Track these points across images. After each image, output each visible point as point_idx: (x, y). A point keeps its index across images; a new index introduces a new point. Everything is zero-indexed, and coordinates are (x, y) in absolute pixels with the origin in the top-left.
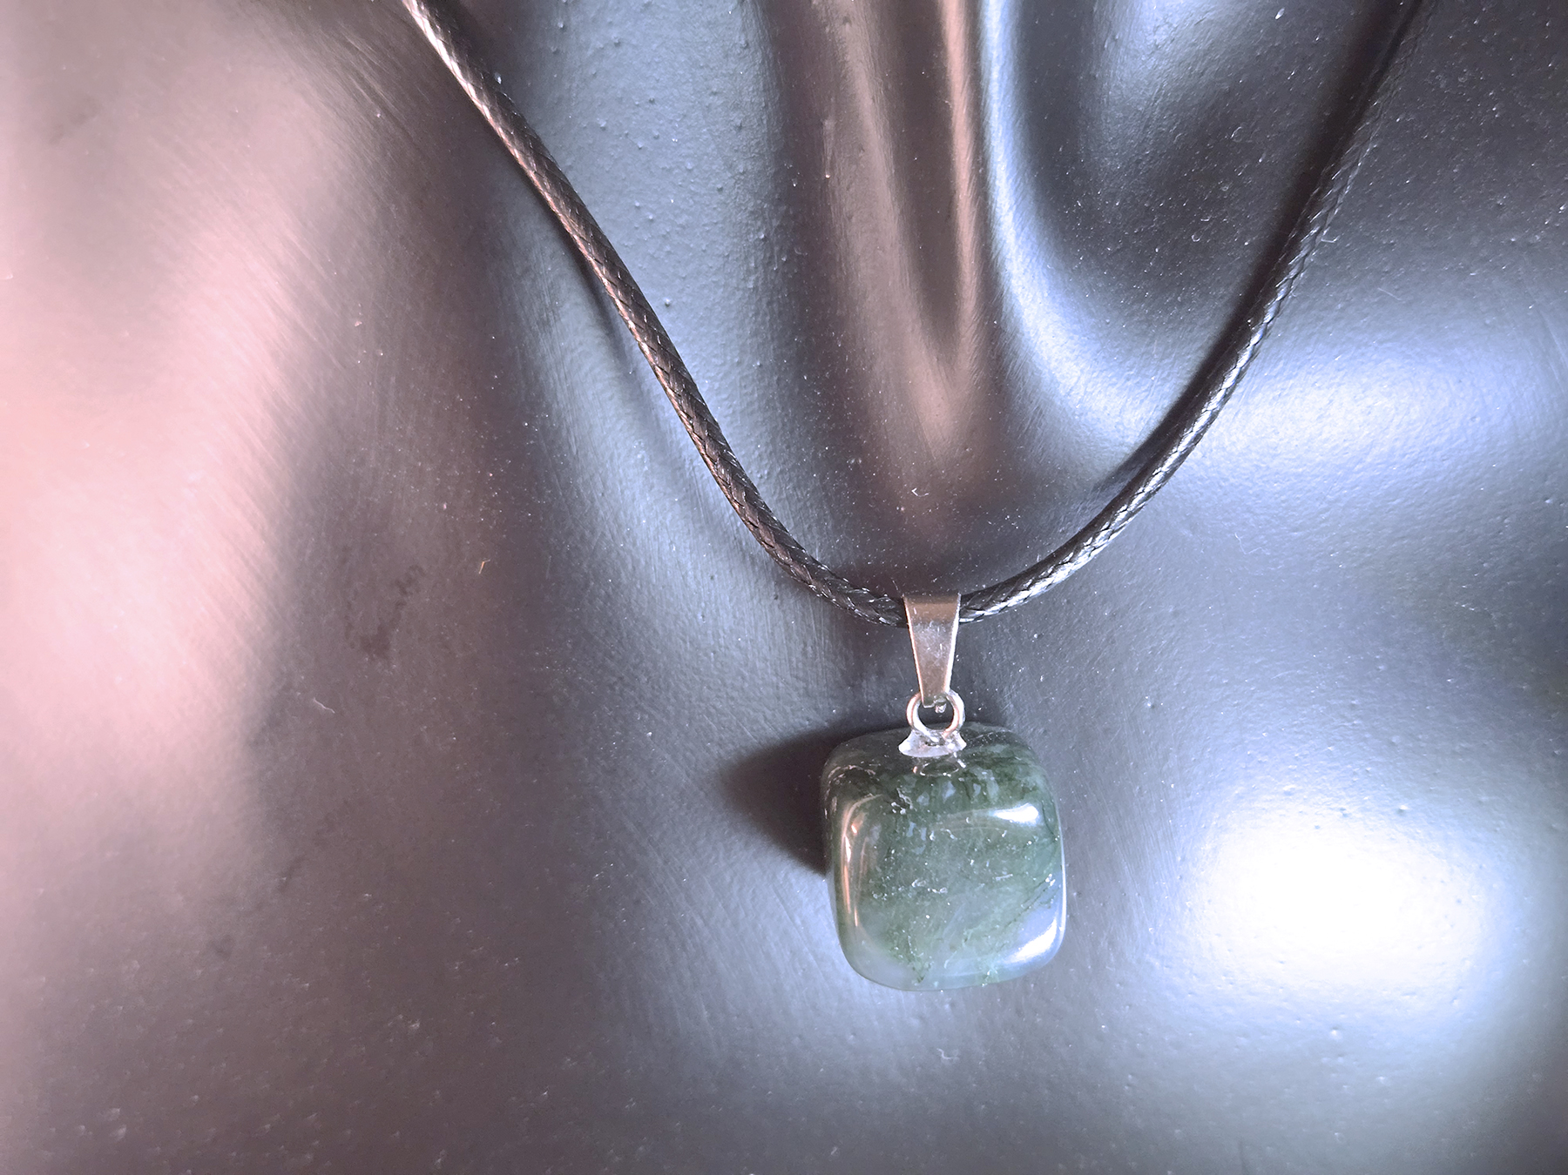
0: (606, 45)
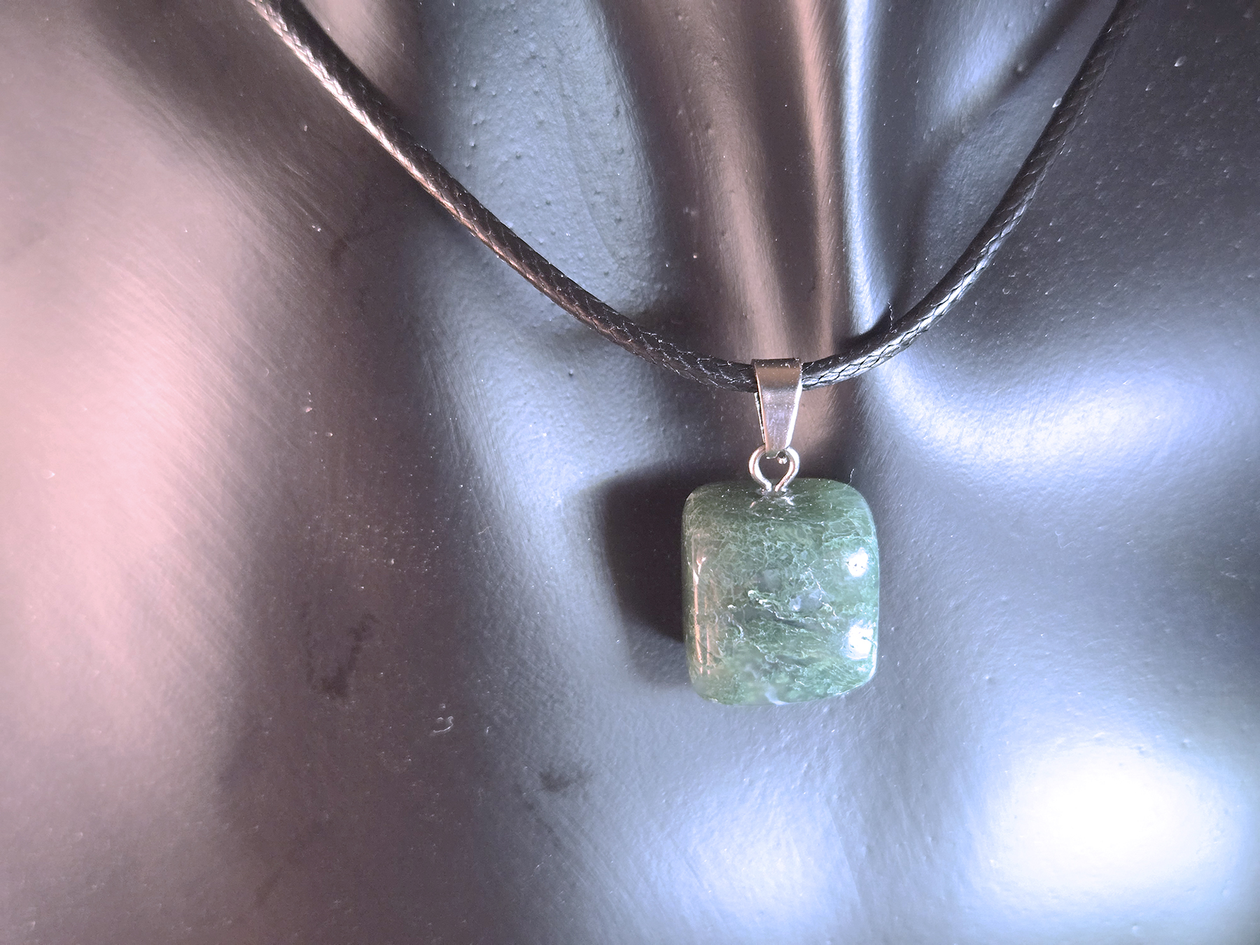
0: (510, 158)
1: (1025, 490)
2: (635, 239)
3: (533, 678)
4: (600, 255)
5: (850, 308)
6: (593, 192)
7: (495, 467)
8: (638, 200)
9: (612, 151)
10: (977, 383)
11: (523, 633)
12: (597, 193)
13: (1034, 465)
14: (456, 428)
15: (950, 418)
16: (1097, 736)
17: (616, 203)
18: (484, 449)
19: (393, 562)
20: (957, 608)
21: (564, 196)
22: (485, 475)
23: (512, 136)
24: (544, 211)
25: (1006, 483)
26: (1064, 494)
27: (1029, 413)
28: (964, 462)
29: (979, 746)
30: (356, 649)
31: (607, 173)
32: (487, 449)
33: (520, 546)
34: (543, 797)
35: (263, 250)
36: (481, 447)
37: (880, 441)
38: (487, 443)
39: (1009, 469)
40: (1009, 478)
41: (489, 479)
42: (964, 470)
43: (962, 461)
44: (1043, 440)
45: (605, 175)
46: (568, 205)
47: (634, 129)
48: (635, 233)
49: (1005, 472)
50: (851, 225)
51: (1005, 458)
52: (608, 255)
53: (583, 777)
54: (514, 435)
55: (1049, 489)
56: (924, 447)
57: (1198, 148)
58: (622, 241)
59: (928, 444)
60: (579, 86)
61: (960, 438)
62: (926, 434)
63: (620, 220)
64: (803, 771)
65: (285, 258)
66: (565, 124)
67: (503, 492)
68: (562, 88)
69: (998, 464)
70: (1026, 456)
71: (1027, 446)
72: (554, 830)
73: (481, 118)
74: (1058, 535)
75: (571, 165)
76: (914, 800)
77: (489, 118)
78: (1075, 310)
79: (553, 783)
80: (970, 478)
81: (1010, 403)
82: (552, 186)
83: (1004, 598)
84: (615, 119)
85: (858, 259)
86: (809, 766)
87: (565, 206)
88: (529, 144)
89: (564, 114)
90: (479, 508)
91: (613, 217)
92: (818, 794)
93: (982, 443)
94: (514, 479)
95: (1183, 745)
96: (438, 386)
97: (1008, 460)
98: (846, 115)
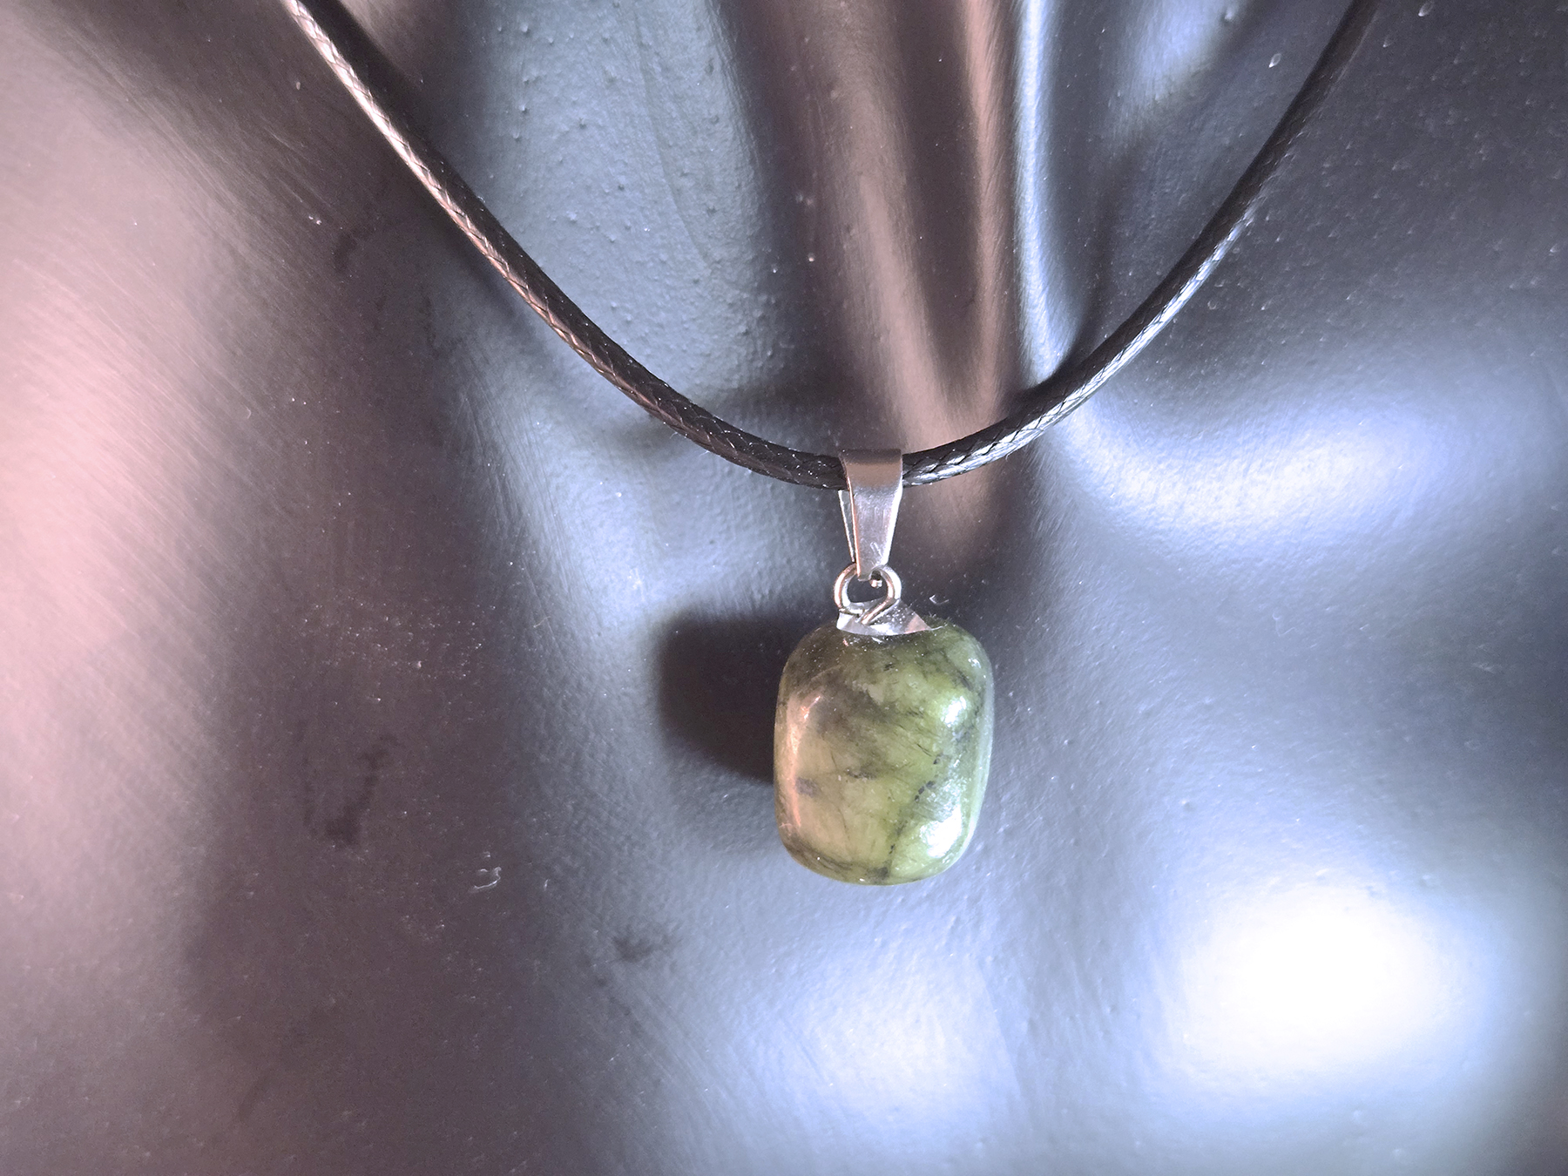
0: (572, 127)
1: (1235, 561)
2: (732, 236)
3: (605, 814)
4: (688, 257)
5: (1021, 327)
6: (679, 174)
7: (555, 538)
8: (737, 185)
9: (704, 119)
10: (1176, 424)
11: (592, 756)
12: (684, 175)
13: (1247, 530)
14: (504, 487)
15: (1143, 470)
16: (1319, 873)
17: (709, 188)
18: (540, 514)
19: (419, 665)
20: (1148, 714)
21: (641, 179)
22: (542, 548)
23: (574, 99)
24: (616, 197)
25: (1213, 552)
26: (1284, 567)
27: (1242, 463)
28: (1161, 527)
29: (1173, 890)
30: (370, 781)
31: (697, 148)
32: (543, 512)
33: (588, 641)
34: (619, 971)
35: (242, 249)
36: (537, 513)
37: (1056, 500)
38: (545, 505)
39: (1217, 535)
40: (1217, 547)
41: (547, 554)
42: (1161, 537)
43: (1158, 524)
44: (1259, 498)
45: (695, 150)
46: (647, 191)
47: (732, 90)
48: (733, 228)
49: (1211, 539)
50: (1025, 218)
51: (1212, 520)
52: (698, 256)
53: (669, 943)
54: (579, 495)
55: (1266, 560)
56: (1111, 508)
57: (1449, 122)
58: (716, 238)
59: (1116, 503)
60: (661, 32)
61: (1156, 496)
62: (1114, 490)
63: (712, 212)
64: (949, 927)
65: (272, 259)
66: (643, 82)
67: (566, 571)
68: (640, 36)
69: (1203, 529)
70: (1237, 518)
71: (1238, 505)
72: (633, 1012)
73: (535, 73)
74: (1277, 619)
75: (651, 138)
76: (1089, 960)
77: (544, 73)
78: (1298, 329)
79: (630, 951)
80: (1167, 547)
81: (1219, 449)
82: (626, 164)
83: (1207, 701)
84: (707, 77)
85: (1032, 262)
86: (958, 921)
87: (642, 192)
88: (597, 109)
89: (642, 70)
90: (535, 593)
91: (705, 207)
92: (968, 955)
93: (1184, 503)
94: (580, 554)
95: (1422, 884)
96: (480, 432)
97: (1216, 523)
98: (1022, 73)
